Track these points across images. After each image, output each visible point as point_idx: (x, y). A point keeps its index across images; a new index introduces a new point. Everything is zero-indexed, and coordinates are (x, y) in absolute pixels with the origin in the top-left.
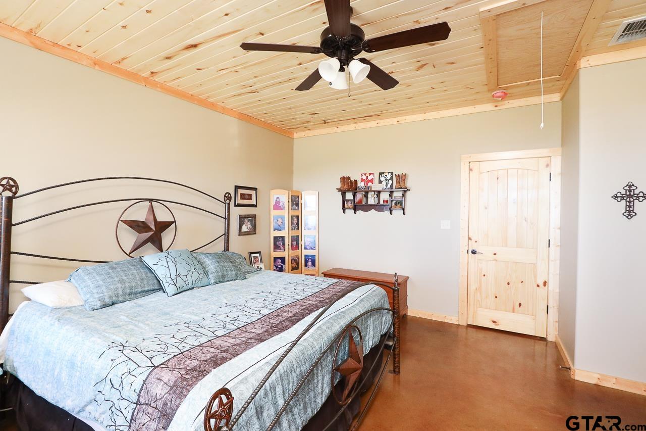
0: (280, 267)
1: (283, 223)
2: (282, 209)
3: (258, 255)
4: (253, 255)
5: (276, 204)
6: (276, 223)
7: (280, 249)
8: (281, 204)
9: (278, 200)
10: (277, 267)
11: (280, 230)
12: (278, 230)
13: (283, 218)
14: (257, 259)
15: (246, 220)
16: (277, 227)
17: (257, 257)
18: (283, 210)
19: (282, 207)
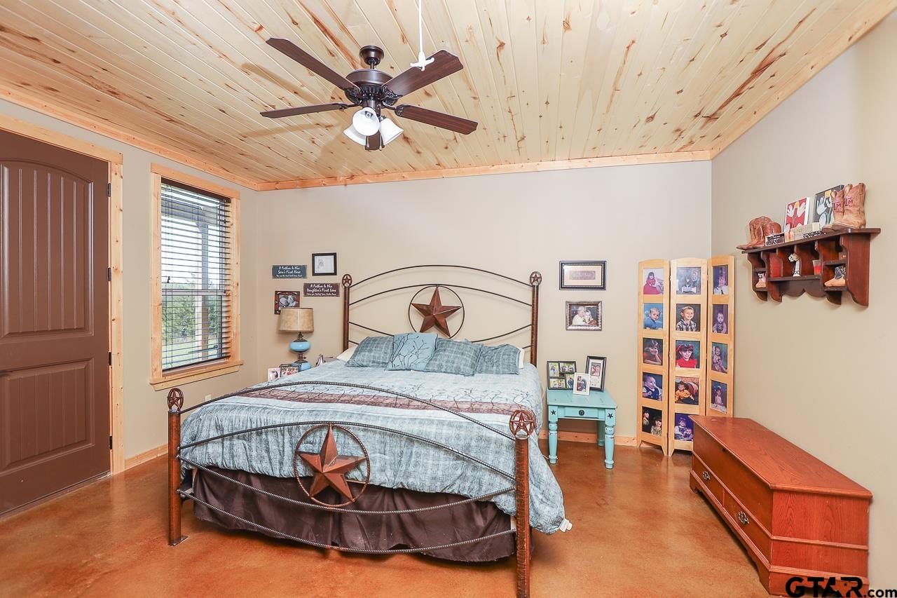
0: (653, 390)
1: (660, 317)
2: (658, 293)
3: (601, 362)
4: (591, 361)
5: (647, 284)
6: (647, 315)
7: (656, 361)
8: (657, 284)
9: (651, 277)
10: (648, 390)
11: (654, 328)
12: (651, 327)
13: (659, 307)
14: (597, 368)
15: (581, 309)
16: (650, 322)
17: (599, 365)
18: (660, 295)
19: (658, 288)
